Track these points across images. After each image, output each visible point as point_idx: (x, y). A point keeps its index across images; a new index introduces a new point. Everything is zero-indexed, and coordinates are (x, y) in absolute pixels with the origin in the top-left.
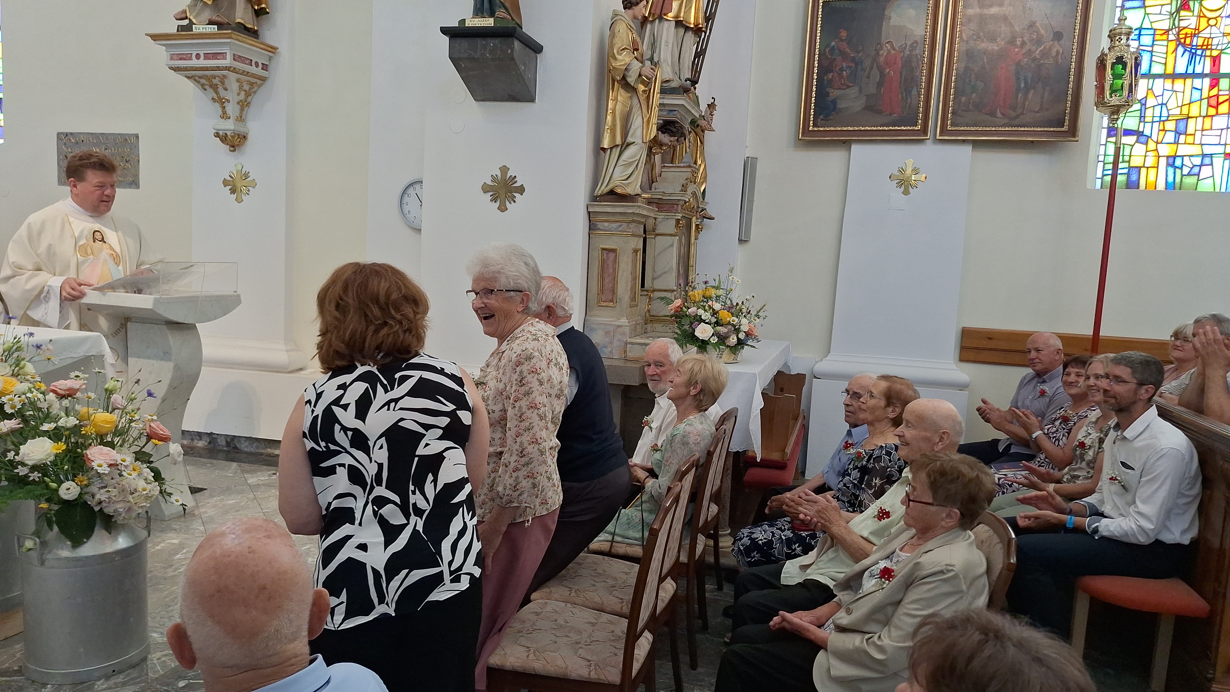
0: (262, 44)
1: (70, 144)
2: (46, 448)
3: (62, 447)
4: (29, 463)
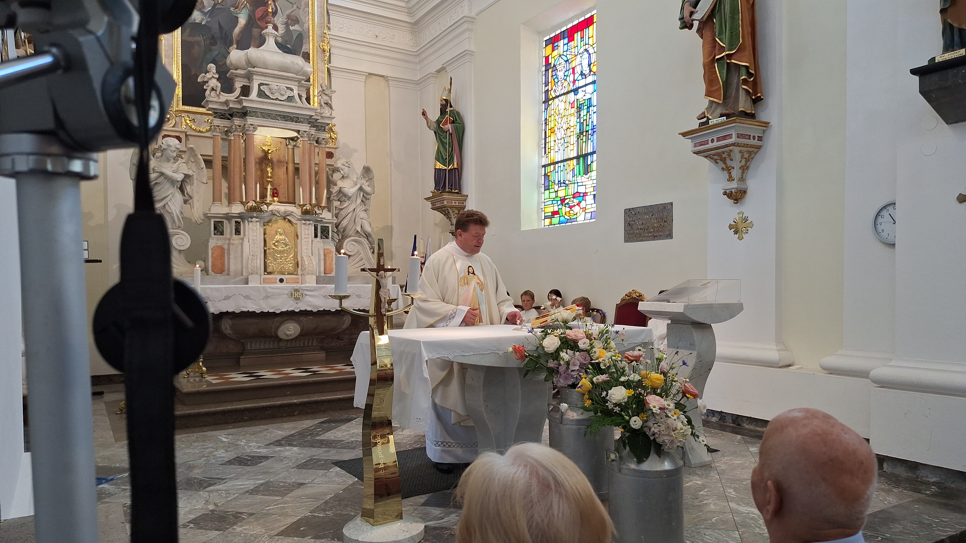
0: (758, 122)
1: (632, 215)
2: (623, 393)
3: (632, 392)
4: (614, 402)
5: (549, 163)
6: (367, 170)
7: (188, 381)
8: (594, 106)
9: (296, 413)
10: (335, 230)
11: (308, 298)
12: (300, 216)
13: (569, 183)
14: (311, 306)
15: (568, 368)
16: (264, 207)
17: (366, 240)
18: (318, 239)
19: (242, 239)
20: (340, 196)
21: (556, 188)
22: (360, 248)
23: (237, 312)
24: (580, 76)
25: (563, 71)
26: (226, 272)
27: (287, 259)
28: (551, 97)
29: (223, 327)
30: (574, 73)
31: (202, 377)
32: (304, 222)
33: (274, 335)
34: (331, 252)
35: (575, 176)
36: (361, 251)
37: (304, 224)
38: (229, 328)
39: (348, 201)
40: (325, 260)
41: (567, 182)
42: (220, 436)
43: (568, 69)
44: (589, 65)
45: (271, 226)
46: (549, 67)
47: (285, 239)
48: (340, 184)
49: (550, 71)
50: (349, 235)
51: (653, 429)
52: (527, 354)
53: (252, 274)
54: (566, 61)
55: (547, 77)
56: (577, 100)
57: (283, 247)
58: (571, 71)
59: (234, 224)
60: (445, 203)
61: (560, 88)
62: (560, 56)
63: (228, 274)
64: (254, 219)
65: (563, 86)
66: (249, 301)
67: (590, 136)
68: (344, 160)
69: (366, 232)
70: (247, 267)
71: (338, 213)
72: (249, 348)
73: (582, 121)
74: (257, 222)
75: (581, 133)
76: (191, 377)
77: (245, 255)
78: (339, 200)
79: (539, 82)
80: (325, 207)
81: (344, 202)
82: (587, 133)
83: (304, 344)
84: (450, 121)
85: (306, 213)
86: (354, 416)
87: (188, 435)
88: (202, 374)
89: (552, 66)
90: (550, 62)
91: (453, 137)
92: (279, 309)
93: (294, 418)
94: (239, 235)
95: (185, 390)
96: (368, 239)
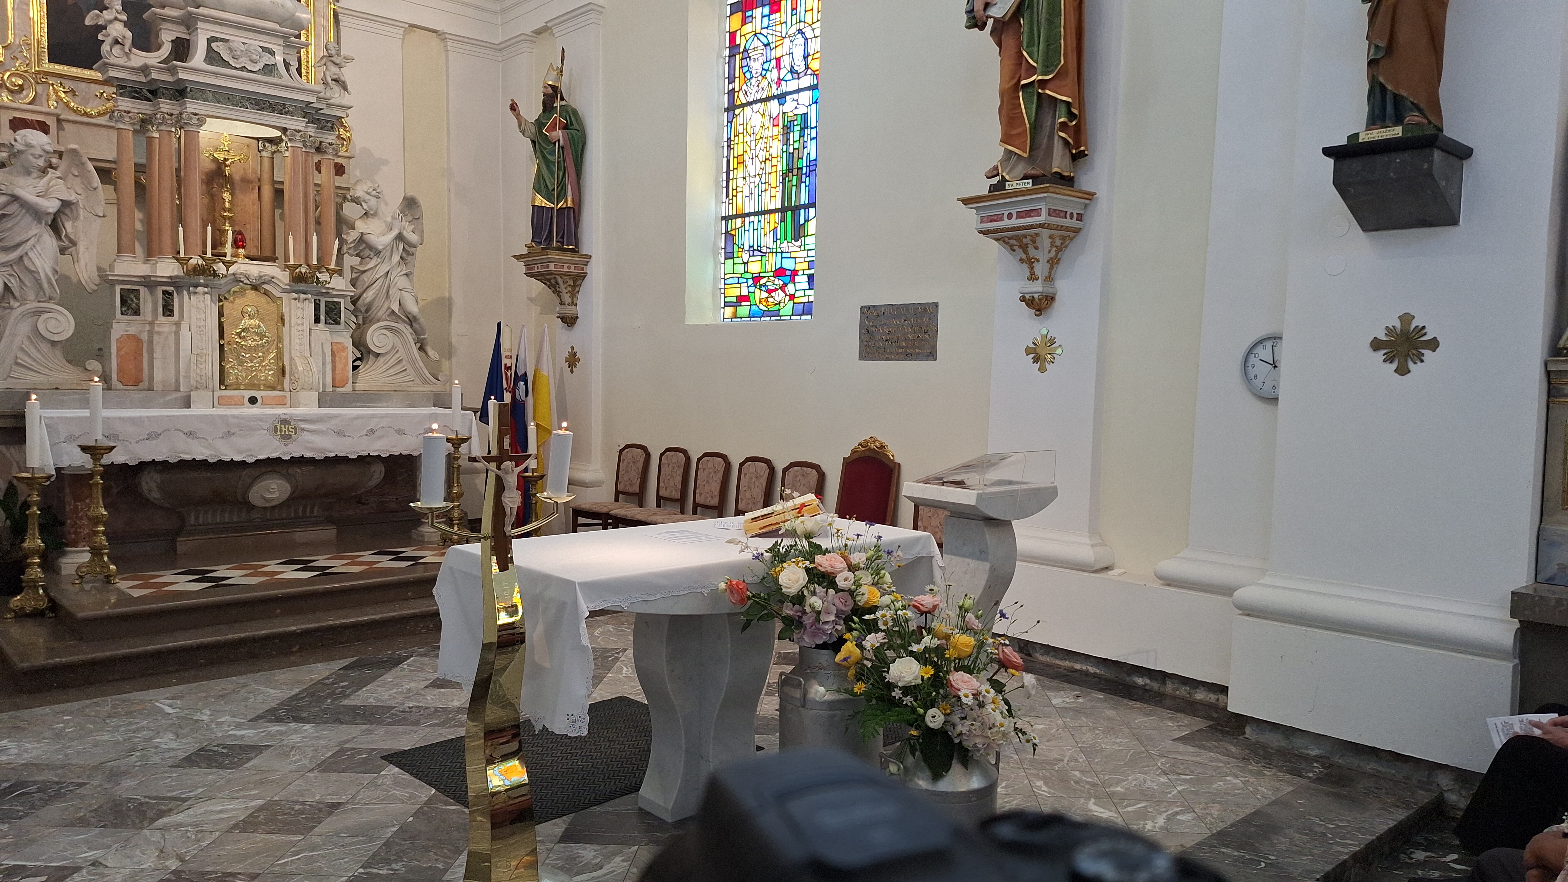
0: (1080, 192)
1: (872, 317)
2: (913, 670)
3: (930, 671)
4: (900, 684)
5: (734, 213)
6: (410, 204)
7: (82, 589)
8: (811, 128)
9: (294, 649)
10: (352, 308)
11: (306, 436)
12: (286, 285)
13: (768, 251)
14: (311, 449)
15: (818, 620)
16: (220, 268)
17: (408, 327)
18: (321, 325)
19: (178, 325)
20: (361, 248)
21: (746, 257)
22: (397, 341)
23: (172, 461)
24: (789, 74)
25: (761, 61)
26: (145, 384)
27: (262, 361)
28: (739, 103)
29: (145, 487)
30: (778, 66)
31: (109, 582)
32: (295, 296)
33: (240, 498)
34: (344, 349)
35: (778, 241)
36: (400, 347)
37: (295, 299)
38: (154, 488)
39: (376, 258)
40: (333, 362)
41: (764, 250)
42: (157, 701)
43: (769, 59)
44: (805, 57)
45: (233, 302)
46: (736, 51)
47: (259, 326)
48: (361, 226)
49: (738, 57)
50: (376, 317)
51: (959, 728)
52: (751, 595)
53: (197, 388)
54: (766, 45)
55: (732, 67)
56: (784, 113)
57: (255, 340)
58: (774, 62)
59: (160, 295)
60: (552, 267)
61: (755, 89)
62: (755, 35)
63: (151, 389)
64: (200, 289)
65: (760, 86)
66: (195, 441)
67: (804, 176)
68: (370, 184)
69: (410, 313)
70: (188, 377)
71: (357, 278)
72: (193, 522)
73: (791, 151)
74: (206, 293)
75: (790, 170)
76: (87, 582)
77: (182, 354)
78: (357, 255)
79: (718, 72)
80: (335, 271)
81: (368, 259)
82: (800, 171)
83: (296, 513)
84: (561, 125)
85: (298, 279)
86: (402, 652)
87: (95, 700)
88: (108, 577)
89: (742, 50)
90: (738, 43)
91: (566, 153)
92: (252, 456)
93: (292, 658)
94: (169, 316)
95: (81, 615)
96: (411, 326)
